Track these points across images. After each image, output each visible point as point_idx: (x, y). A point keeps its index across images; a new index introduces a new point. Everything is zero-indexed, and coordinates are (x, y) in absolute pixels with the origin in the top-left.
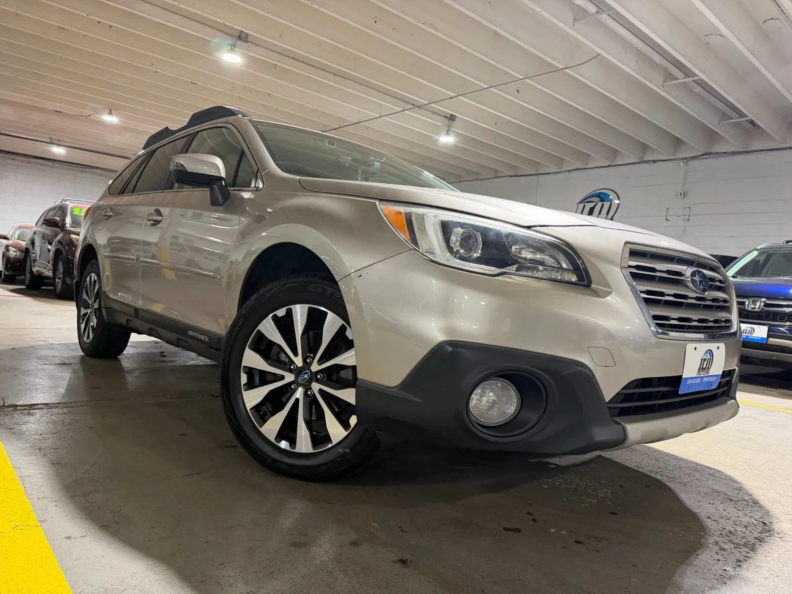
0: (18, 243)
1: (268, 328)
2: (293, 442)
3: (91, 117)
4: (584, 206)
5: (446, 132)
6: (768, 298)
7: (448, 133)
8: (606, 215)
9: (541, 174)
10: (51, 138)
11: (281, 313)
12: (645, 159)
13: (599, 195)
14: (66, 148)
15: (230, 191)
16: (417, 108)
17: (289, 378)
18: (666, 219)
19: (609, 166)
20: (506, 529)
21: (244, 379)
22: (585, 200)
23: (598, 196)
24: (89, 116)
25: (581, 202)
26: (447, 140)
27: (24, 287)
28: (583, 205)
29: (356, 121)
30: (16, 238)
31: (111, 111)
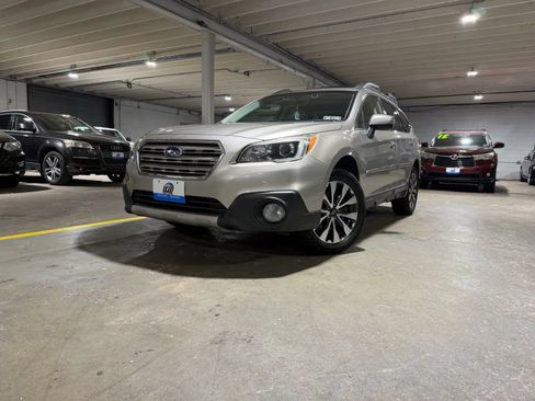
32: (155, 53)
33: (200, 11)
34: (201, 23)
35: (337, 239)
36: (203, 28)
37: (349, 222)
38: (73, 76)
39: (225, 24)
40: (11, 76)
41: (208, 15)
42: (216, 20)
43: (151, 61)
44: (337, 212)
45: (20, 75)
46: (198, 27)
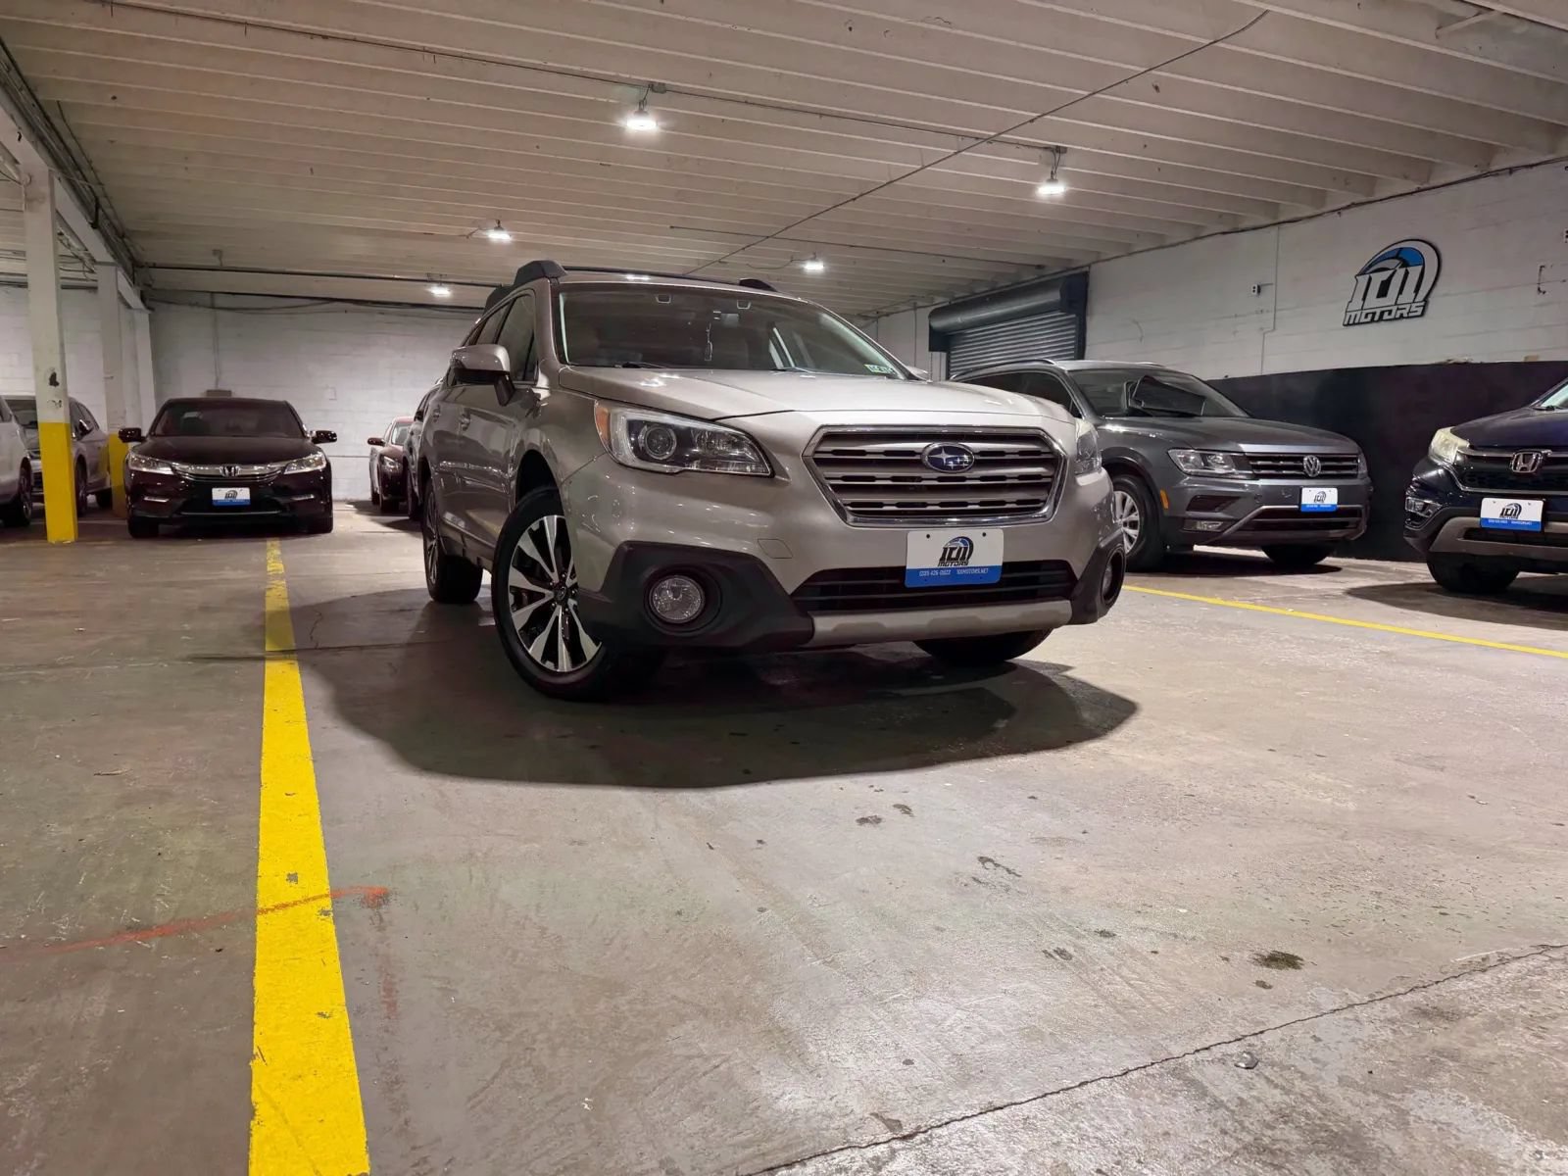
0: (396, 449)
1: (526, 545)
2: (555, 661)
3: (474, 236)
4: (1370, 279)
5: (1049, 177)
6: (1554, 449)
7: (1052, 180)
8: (1414, 295)
9: (1284, 222)
10: (428, 275)
11: (535, 526)
12: (1494, 168)
13: (1398, 254)
14: (452, 285)
15: (516, 386)
16: (985, 143)
17: (549, 594)
18: (1539, 289)
19: (1419, 191)
20: (733, 734)
21: (511, 598)
22: (1370, 266)
23: (1396, 257)
24: (471, 234)
25: (1362, 273)
26: (1051, 191)
27: (407, 518)
28: (1368, 276)
29: (885, 182)
30: (394, 442)
31: (499, 223)
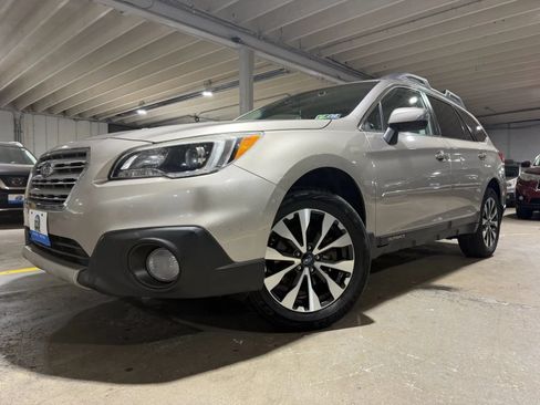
32: (210, 82)
33: (235, 26)
34: (236, 40)
35: (314, 304)
36: (239, 45)
37: (338, 276)
38: (142, 112)
39: (265, 39)
40: (94, 117)
41: (244, 30)
42: (254, 36)
43: (207, 90)
44: (314, 259)
45: (100, 116)
46: (233, 44)
